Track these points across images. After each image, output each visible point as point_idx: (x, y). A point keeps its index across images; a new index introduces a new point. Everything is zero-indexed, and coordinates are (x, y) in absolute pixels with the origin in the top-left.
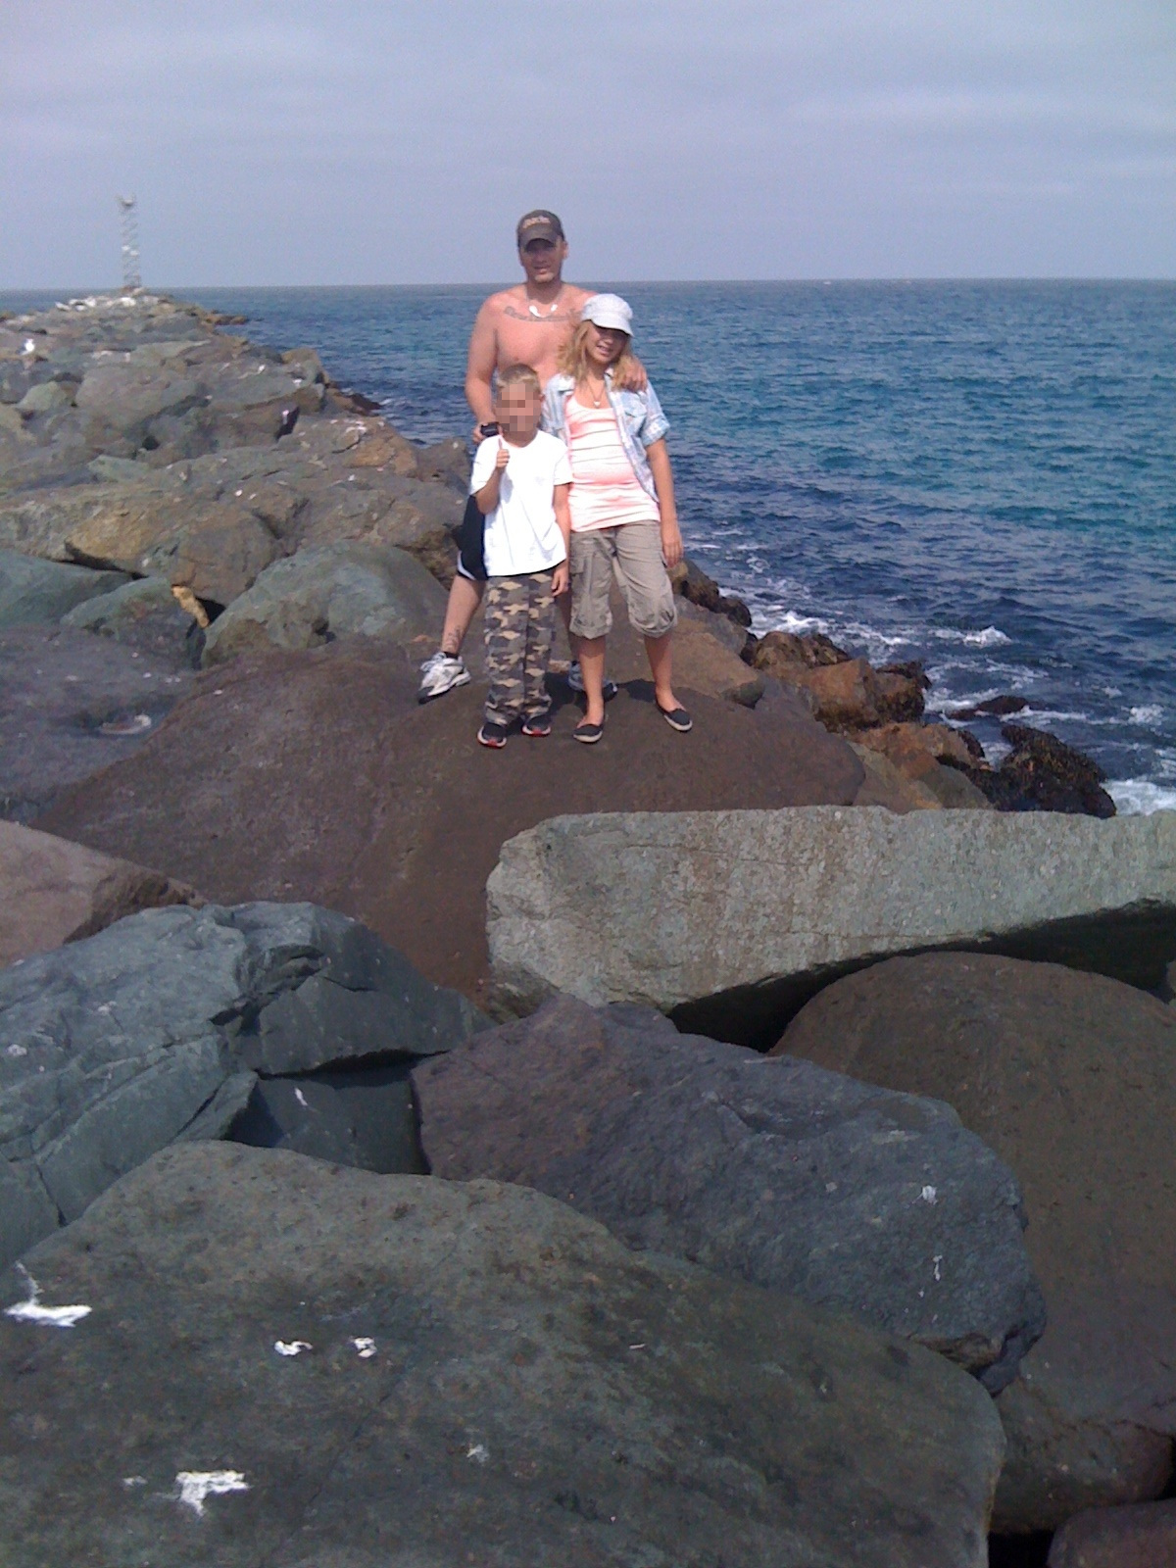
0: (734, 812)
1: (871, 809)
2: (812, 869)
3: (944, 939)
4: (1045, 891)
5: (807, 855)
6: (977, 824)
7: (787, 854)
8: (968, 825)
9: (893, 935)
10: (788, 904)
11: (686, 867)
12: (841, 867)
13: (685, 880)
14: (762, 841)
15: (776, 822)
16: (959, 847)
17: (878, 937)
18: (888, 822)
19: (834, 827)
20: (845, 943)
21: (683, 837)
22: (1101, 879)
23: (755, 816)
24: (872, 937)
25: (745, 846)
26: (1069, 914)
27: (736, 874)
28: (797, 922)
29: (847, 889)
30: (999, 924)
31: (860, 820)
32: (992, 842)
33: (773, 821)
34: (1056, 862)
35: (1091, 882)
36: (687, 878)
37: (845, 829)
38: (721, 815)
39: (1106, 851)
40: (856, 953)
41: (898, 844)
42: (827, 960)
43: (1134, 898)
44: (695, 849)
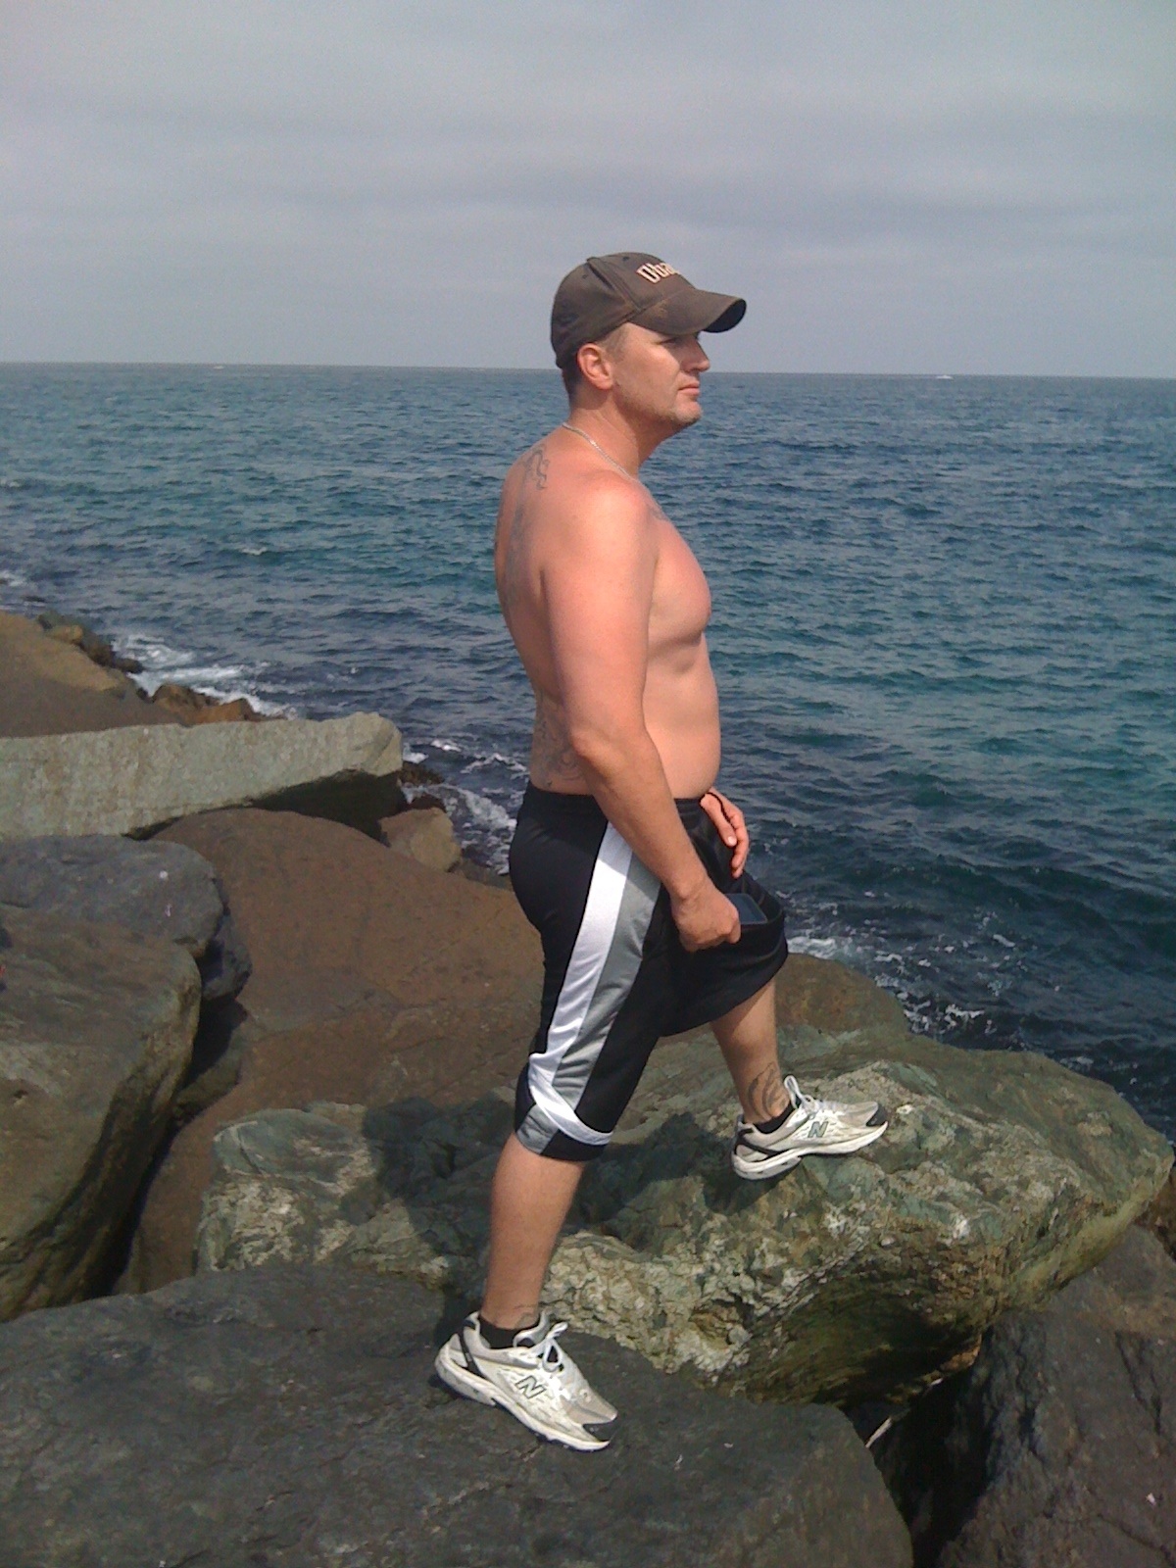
0: (73, 736)
1: (170, 727)
2: (130, 768)
3: (220, 805)
4: (284, 769)
5: (125, 759)
6: (239, 730)
7: (111, 760)
8: (233, 732)
9: (186, 805)
10: (114, 791)
11: (40, 773)
12: (150, 765)
13: (40, 782)
14: (93, 752)
15: (103, 739)
16: (227, 746)
17: (178, 807)
18: (180, 734)
19: (143, 740)
20: (155, 813)
21: (37, 754)
22: (319, 759)
23: (88, 736)
24: (173, 808)
25: (82, 756)
26: (300, 782)
27: (77, 774)
28: (120, 802)
29: (154, 779)
30: (255, 792)
31: (161, 733)
32: (248, 741)
33: (101, 739)
34: (290, 750)
35: (313, 762)
36: (42, 780)
37: (151, 741)
38: (64, 738)
39: (321, 741)
40: (162, 819)
41: (187, 747)
42: (144, 825)
43: (340, 769)
44: (46, 761)
